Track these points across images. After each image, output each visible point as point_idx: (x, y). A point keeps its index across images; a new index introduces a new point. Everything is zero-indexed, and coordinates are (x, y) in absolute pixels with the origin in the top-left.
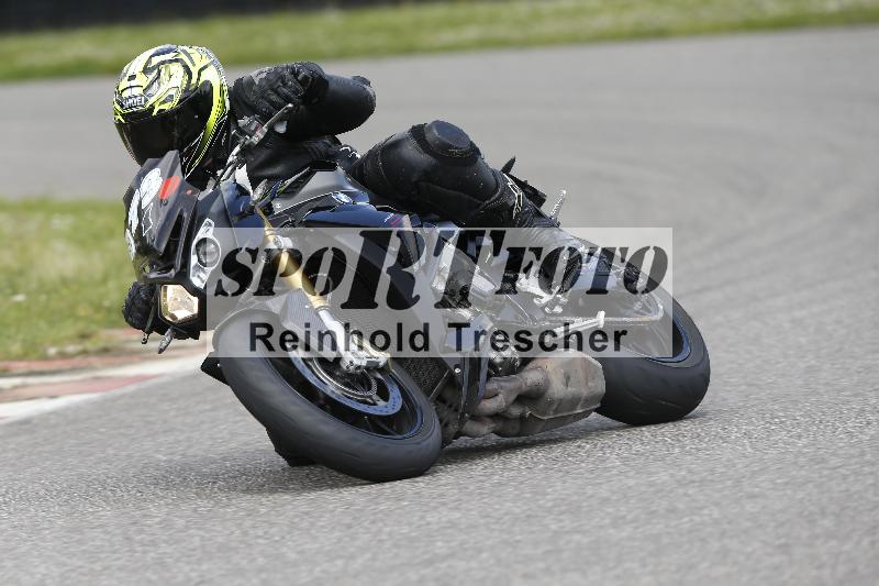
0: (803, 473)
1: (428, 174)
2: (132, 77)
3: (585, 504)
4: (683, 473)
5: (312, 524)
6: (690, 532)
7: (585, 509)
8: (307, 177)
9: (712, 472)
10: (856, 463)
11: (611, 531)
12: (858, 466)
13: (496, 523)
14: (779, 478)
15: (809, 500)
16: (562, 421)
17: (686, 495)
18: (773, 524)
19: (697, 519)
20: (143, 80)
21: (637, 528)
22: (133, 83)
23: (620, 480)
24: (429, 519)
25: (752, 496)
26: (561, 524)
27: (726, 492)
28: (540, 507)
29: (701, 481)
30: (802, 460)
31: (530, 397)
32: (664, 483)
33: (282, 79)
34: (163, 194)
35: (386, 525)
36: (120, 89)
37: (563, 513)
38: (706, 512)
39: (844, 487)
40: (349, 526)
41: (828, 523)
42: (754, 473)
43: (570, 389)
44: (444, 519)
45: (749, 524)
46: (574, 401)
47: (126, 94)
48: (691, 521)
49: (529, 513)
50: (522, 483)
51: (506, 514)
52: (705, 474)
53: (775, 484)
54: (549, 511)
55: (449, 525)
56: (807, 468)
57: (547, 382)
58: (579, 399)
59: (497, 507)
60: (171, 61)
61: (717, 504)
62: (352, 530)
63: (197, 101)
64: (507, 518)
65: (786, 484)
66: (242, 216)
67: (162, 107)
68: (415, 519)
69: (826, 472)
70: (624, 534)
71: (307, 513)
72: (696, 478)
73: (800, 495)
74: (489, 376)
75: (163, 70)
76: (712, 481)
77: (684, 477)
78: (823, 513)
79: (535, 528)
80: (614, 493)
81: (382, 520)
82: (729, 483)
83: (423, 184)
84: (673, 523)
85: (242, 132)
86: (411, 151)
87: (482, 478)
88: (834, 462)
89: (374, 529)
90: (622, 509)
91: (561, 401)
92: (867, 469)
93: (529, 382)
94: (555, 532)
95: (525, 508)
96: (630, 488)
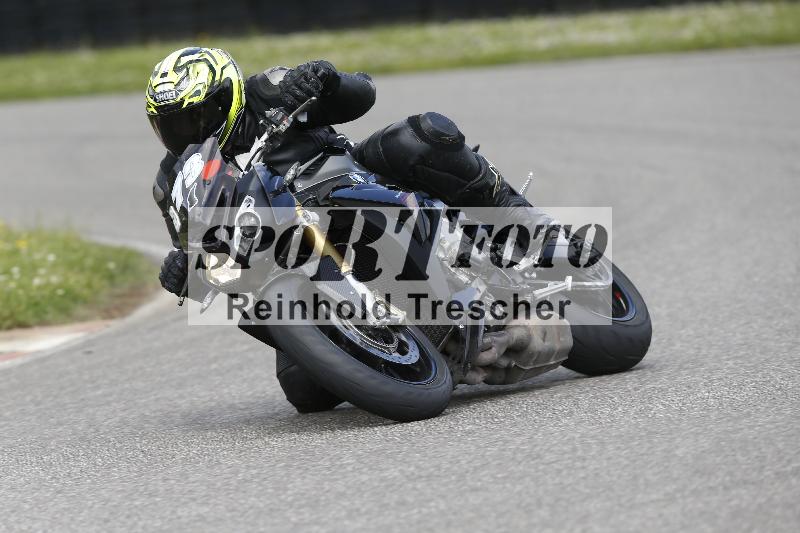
0: (521, 468)
1: (423, 158)
2: (164, 75)
3: (323, 498)
4: (412, 469)
5: (72, 519)
6: (419, 522)
7: (323, 503)
8: (322, 161)
9: (438, 467)
10: (569, 458)
11: (347, 522)
12: (570, 461)
13: (241, 516)
14: (498, 473)
15: (527, 493)
16: (538, 371)
17: (414, 489)
18: (494, 515)
19: (425, 510)
20: (173, 77)
21: (369, 520)
22: (165, 79)
23: (355, 476)
24: (180, 514)
25: (475, 490)
26: (301, 517)
27: (451, 486)
28: (281, 501)
29: (428, 477)
30: (519, 456)
31: (516, 350)
32: (395, 478)
33: (305, 75)
34: (206, 175)
35: (140, 519)
36: (153, 85)
37: (301, 507)
38: (432, 504)
39: (557, 480)
40: (107, 521)
41: (544, 513)
42: (476, 468)
43: (546, 344)
44: (194, 513)
45: (471, 515)
46: (549, 354)
47: (158, 90)
48: (420, 512)
49: (272, 506)
50: (265, 479)
51: (251, 508)
52: (432, 470)
53: (496, 478)
54: (291, 505)
55: (197, 518)
56: (524, 463)
57: (530, 337)
58: (554, 351)
59: (243, 501)
60: (198, 61)
61: (443, 497)
62: (109, 524)
63: (220, 95)
64: (251, 511)
65: (505, 478)
66: (277, 193)
67: (191, 100)
68: (168, 513)
69: (541, 467)
70: (359, 525)
71: (68, 509)
72: (423, 473)
73: (519, 488)
74: (485, 332)
75: (191, 68)
76: (438, 476)
77: (413, 474)
78: (539, 504)
79: (276, 521)
80: (349, 488)
81: (137, 515)
82: (453, 478)
83: (418, 166)
84: (403, 515)
85: (269, 121)
86: (408, 138)
87: (229, 476)
88: (548, 457)
89: (130, 522)
90: (357, 502)
91: (540, 352)
92: (578, 464)
93: (515, 337)
94: (296, 524)
95: (268, 502)
96: (363, 483)
